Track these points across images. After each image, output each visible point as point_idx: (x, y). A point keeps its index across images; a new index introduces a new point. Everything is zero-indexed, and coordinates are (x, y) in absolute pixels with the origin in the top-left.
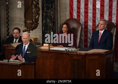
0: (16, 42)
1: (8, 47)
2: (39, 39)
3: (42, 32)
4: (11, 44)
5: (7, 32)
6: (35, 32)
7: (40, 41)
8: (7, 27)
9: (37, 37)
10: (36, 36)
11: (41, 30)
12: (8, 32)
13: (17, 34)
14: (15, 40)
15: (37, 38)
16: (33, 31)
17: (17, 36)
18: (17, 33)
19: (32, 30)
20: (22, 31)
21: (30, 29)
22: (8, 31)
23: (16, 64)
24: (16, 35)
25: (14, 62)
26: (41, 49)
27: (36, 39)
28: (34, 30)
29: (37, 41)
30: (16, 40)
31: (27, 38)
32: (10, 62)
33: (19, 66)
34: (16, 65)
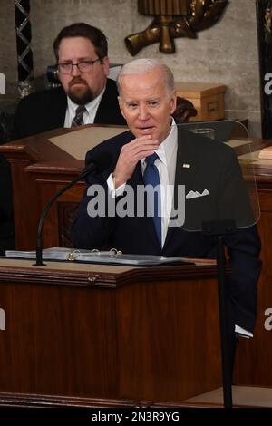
0: (78, 121)
1: (33, 162)
2: (237, 92)
3: (256, 48)
4: (51, 140)
5: (20, 53)
6: (211, 51)
7: (244, 106)
8: (19, 17)
9: (226, 80)
10: (220, 73)
11: (254, 32)
12: (25, 53)
13: (86, 69)
14: (72, 109)
15: (222, 91)
16: (194, 37)
17: (84, 82)
18: (81, 60)
19: (191, 33)
20: (122, 44)
21: (172, 25)
22: (21, 46)
23: (92, 274)
24: (78, 79)
25: (76, 261)
26: (257, 167)
27: (216, 96)
28: (201, 34)
29: (224, 106)
30: (81, 111)
31: (154, 97)
32: (50, 266)
33: (110, 289)
34: (92, 287)
